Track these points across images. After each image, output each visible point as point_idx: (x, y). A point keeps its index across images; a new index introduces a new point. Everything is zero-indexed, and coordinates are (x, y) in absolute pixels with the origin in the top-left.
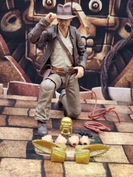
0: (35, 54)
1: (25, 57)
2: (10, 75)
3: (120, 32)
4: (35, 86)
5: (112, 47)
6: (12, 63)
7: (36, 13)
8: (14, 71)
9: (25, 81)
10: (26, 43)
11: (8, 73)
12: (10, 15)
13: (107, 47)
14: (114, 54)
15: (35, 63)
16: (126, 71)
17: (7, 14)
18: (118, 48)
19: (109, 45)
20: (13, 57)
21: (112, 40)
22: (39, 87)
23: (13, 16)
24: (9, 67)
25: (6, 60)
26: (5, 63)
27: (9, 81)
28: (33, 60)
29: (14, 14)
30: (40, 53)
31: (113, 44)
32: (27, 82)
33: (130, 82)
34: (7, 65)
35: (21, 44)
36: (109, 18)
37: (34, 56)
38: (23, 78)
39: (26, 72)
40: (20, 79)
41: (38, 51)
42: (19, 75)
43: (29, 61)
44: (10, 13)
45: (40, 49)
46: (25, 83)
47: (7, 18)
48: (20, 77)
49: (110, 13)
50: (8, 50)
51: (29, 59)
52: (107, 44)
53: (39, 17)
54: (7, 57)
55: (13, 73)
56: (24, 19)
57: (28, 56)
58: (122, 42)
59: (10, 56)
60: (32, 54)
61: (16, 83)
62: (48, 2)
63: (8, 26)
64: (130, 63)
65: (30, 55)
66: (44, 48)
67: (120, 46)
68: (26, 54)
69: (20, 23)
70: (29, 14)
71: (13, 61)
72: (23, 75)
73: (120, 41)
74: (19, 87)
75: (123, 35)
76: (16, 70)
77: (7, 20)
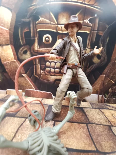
0: (40, 74)
1: (34, 75)
2: (26, 85)
3: (93, 59)
4: (41, 92)
5: (87, 69)
6: (27, 79)
7: (39, 47)
8: (28, 83)
9: (35, 89)
10: (34, 67)
11: (24, 84)
12: (23, 49)
13: (84, 69)
14: (88, 73)
15: (40, 79)
16: (95, 84)
17: (21, 48)
18: (91, 70)
19: (85, 68)
20: (27, 75)
21: (88, 65)
22: (43, 93)
23: (25, 49)
24: (25, 81)
25: (23, 76)
26: (23, 78)
27: (25, 89)
28: (39, 77)
29: (25, 48)
30: (42, 73)
31: (88, 67)
32: (36, 89)
33: (98, 91)
34: (24, 80)
35: (31, 67)
36: (86, 49)
37: (39, 74)
38: (33, 87)
39: (35, 84)
40: (31, 88)
41: (42, 71)
42: (31, 86)
43: (36, 77)
44: (23, 47)
45: (43, 70)
46: (35, 90)
47: (22, 51)
48: (32, 87)
49: (87, 46)
50: (24, 71)
51: (36, 76)
52: (84, 67)
53: (41, 50)
54: (24, 75)
55: (27, 84)
56: (32, 51)
57: (36, 75)
58: (94, 66)
59: (25, 75)
60: (38, 73)
61: (30, 90)
62: (46, 40)
63: (23, 56)
64: (98, 79)
65: (37, 74)
66: (45, 69)
67: (93, 68)
68: (35, 73)
69: (30, 54)
70: (35, 48)
71: (27, 77)
72: (33, 86)
73: (93, 65)
74: (31, 92)
75: (95, 62)
76: (29, 83)
77: (22, 52)
